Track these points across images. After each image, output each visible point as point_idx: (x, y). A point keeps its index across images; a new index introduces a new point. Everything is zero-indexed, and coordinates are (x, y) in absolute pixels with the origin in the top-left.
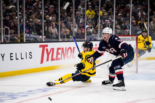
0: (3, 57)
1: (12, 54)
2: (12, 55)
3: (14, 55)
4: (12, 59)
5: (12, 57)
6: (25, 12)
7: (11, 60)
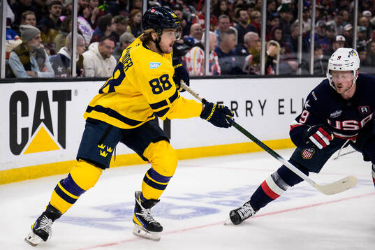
0: (262, 108)
1: (283, 100)
2: (282, 103)
3: (286, 104)
4: (283, 113)
5: (283, 107)
6: (317, 8)
7: (280, 113)
